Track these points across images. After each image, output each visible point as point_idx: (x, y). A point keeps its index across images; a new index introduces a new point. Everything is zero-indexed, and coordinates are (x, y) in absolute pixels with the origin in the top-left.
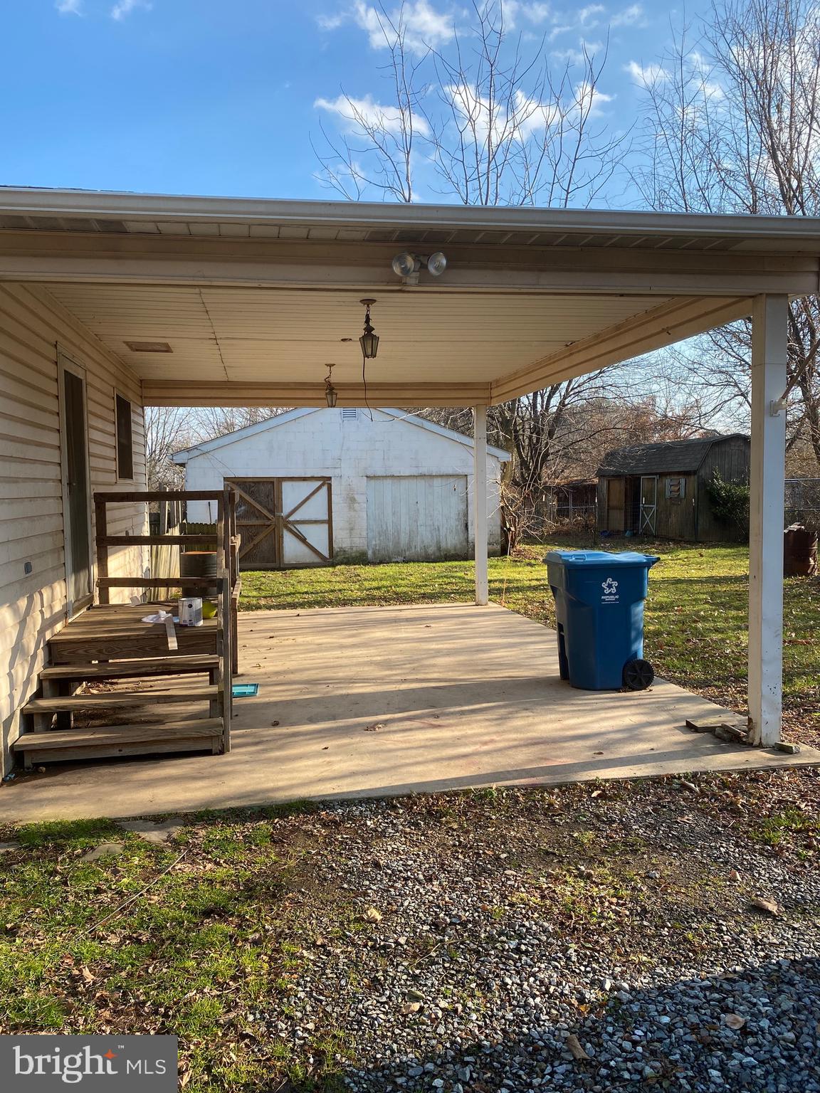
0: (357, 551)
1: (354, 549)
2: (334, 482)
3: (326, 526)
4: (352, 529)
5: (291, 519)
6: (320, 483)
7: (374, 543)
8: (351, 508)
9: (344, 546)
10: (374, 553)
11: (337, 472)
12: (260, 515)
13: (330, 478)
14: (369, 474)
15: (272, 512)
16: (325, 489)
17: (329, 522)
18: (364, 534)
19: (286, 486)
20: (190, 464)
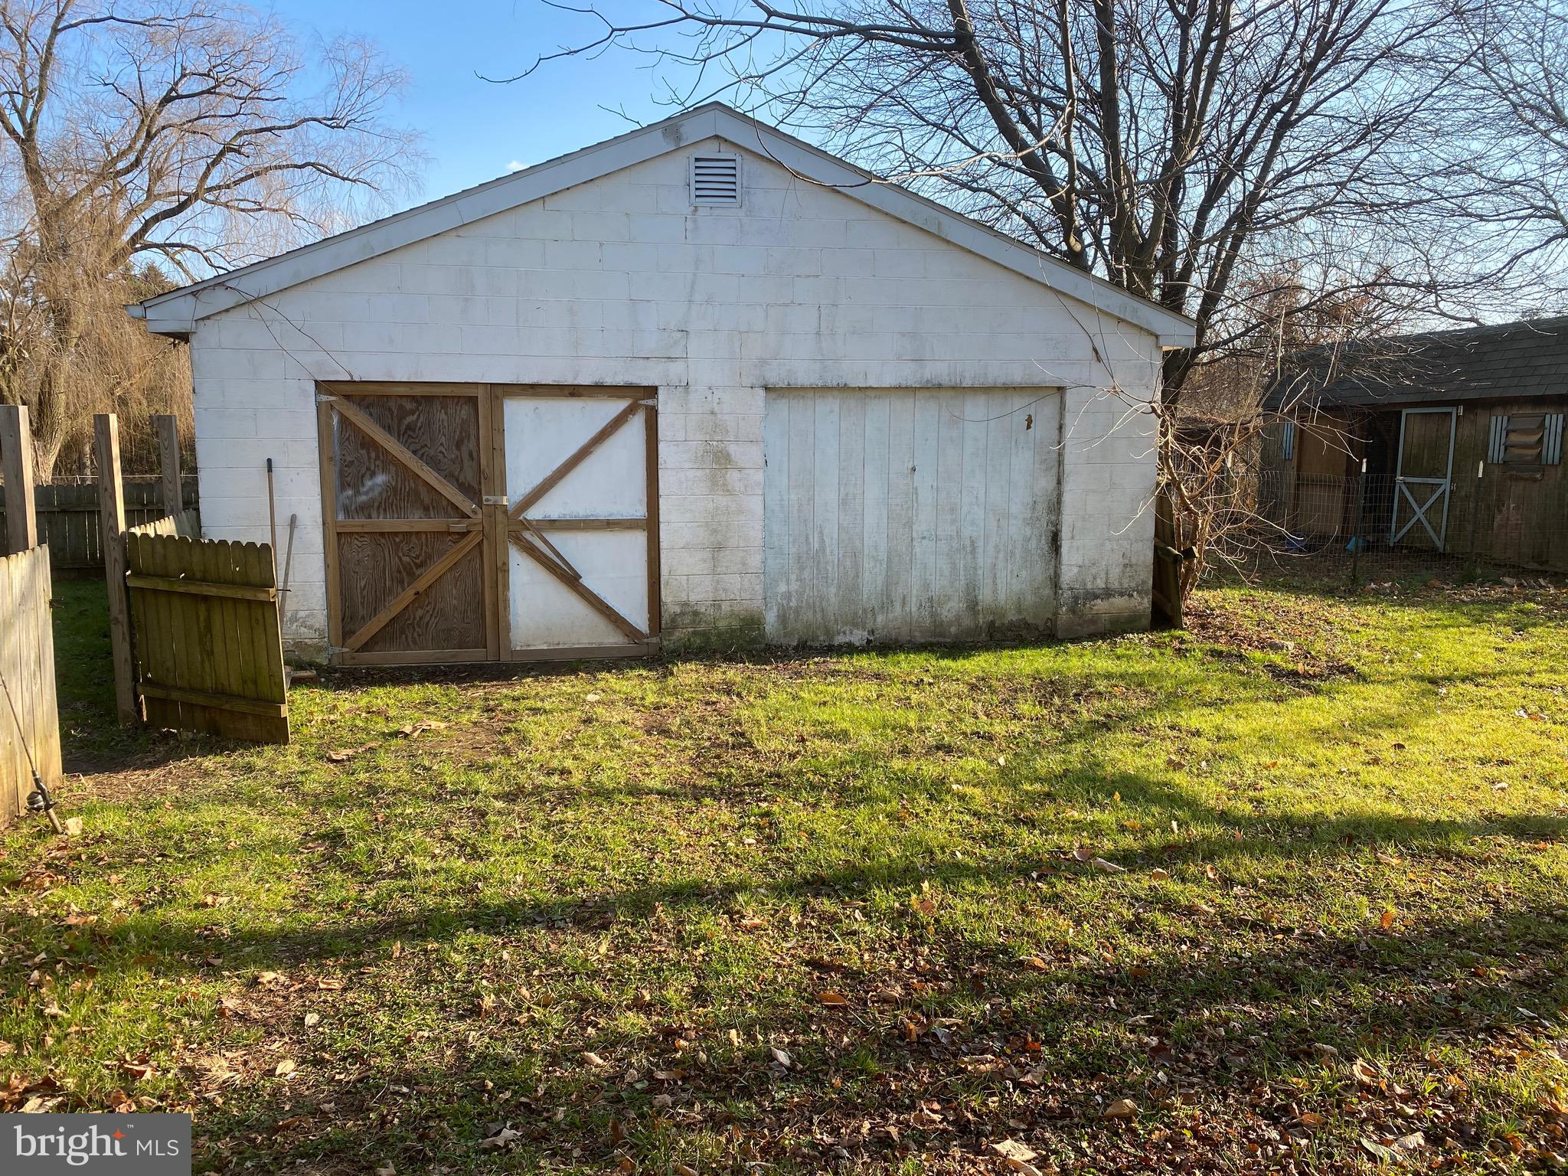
0: (732, 614)
1: (725, 607)
2: (666, 405)
3: (640, 539)
4: (718, 548)
5: (534, 514)
6: (621, 405)
7: (782, 588)
8: (717, 483)
9: (693, 598)
10: (783, 619)
11: (676, 370)
12: (434, 503)
13: (652, 391)
14: (774, 378)
15: (472, 492)
16: (637, 424)
17: (651, 525)
18: (755, 561)
19: (517, 413)
20: (207, 335)
